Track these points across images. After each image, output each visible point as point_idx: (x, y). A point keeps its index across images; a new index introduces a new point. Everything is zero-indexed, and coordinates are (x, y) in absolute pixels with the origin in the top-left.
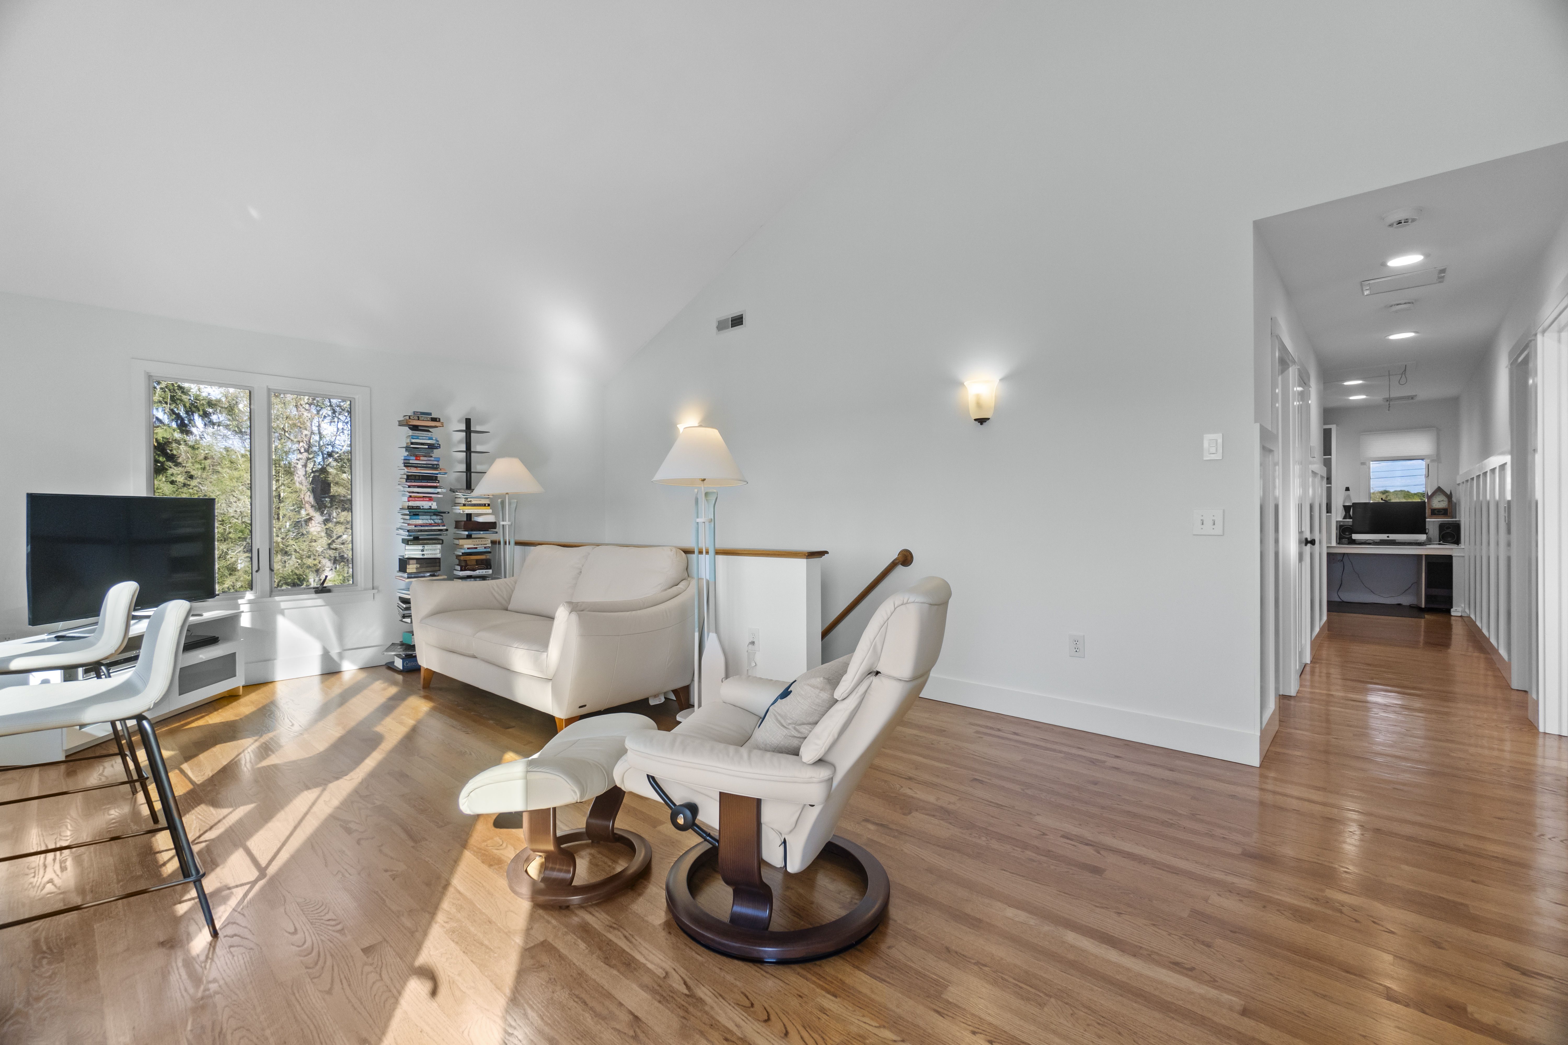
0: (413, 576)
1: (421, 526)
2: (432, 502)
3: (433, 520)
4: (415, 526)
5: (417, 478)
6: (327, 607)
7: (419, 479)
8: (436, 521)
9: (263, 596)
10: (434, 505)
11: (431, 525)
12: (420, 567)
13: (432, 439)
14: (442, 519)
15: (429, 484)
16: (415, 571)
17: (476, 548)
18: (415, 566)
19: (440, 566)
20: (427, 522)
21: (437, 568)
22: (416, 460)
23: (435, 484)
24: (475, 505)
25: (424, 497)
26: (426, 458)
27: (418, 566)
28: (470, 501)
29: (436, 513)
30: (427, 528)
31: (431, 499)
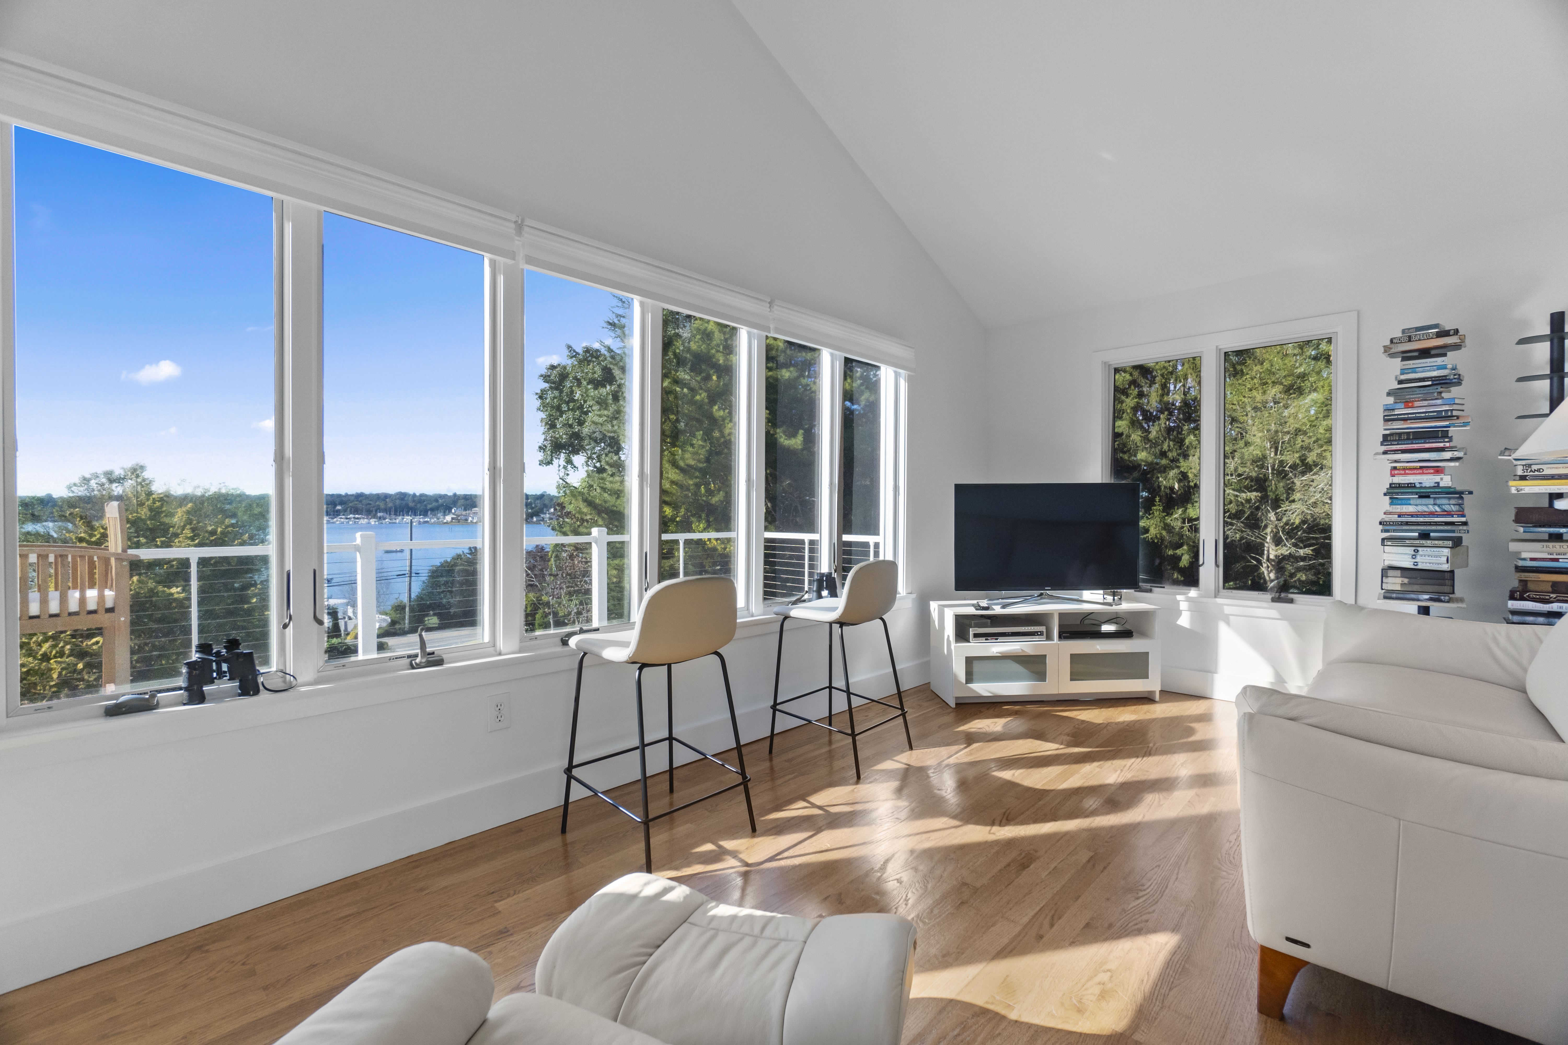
0: (1394, 595)
1: (1412, 516)
2: (1442, 476)
3: (1439, 506)
4: (1399, 516)
5: (1404, 437)
6: (1285, 623)
7: (1408, 439)
8: (1447, 508)
9: (1207, 596)
10: (1446, 481)
11: (1432, 514)
12: (1410, 584)
13: (1446, 368)
14: (1459, 505)
15: (1427, 446)
16: (1398, 588)
17: (1557, 560)
18: (1399, 580)
19: (1453, 586)
20: (1426, 510)
21: (1447, 589)
22: (1407, 407)
23: (1441, 445)
24: (1552, 477)
25: (1421, 468)
26: (1426, 403)
27: (1406, 581)
28: (1539, 470)
29: (1449, 492)
30: (1421, 519)
31: (1438, 471)
